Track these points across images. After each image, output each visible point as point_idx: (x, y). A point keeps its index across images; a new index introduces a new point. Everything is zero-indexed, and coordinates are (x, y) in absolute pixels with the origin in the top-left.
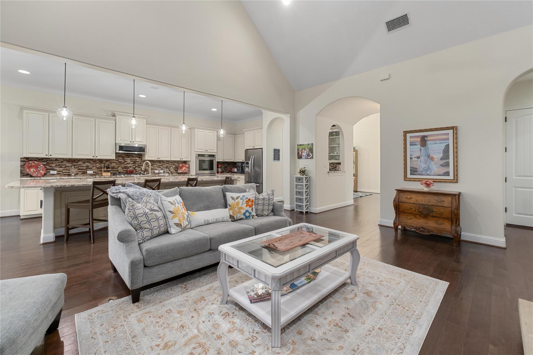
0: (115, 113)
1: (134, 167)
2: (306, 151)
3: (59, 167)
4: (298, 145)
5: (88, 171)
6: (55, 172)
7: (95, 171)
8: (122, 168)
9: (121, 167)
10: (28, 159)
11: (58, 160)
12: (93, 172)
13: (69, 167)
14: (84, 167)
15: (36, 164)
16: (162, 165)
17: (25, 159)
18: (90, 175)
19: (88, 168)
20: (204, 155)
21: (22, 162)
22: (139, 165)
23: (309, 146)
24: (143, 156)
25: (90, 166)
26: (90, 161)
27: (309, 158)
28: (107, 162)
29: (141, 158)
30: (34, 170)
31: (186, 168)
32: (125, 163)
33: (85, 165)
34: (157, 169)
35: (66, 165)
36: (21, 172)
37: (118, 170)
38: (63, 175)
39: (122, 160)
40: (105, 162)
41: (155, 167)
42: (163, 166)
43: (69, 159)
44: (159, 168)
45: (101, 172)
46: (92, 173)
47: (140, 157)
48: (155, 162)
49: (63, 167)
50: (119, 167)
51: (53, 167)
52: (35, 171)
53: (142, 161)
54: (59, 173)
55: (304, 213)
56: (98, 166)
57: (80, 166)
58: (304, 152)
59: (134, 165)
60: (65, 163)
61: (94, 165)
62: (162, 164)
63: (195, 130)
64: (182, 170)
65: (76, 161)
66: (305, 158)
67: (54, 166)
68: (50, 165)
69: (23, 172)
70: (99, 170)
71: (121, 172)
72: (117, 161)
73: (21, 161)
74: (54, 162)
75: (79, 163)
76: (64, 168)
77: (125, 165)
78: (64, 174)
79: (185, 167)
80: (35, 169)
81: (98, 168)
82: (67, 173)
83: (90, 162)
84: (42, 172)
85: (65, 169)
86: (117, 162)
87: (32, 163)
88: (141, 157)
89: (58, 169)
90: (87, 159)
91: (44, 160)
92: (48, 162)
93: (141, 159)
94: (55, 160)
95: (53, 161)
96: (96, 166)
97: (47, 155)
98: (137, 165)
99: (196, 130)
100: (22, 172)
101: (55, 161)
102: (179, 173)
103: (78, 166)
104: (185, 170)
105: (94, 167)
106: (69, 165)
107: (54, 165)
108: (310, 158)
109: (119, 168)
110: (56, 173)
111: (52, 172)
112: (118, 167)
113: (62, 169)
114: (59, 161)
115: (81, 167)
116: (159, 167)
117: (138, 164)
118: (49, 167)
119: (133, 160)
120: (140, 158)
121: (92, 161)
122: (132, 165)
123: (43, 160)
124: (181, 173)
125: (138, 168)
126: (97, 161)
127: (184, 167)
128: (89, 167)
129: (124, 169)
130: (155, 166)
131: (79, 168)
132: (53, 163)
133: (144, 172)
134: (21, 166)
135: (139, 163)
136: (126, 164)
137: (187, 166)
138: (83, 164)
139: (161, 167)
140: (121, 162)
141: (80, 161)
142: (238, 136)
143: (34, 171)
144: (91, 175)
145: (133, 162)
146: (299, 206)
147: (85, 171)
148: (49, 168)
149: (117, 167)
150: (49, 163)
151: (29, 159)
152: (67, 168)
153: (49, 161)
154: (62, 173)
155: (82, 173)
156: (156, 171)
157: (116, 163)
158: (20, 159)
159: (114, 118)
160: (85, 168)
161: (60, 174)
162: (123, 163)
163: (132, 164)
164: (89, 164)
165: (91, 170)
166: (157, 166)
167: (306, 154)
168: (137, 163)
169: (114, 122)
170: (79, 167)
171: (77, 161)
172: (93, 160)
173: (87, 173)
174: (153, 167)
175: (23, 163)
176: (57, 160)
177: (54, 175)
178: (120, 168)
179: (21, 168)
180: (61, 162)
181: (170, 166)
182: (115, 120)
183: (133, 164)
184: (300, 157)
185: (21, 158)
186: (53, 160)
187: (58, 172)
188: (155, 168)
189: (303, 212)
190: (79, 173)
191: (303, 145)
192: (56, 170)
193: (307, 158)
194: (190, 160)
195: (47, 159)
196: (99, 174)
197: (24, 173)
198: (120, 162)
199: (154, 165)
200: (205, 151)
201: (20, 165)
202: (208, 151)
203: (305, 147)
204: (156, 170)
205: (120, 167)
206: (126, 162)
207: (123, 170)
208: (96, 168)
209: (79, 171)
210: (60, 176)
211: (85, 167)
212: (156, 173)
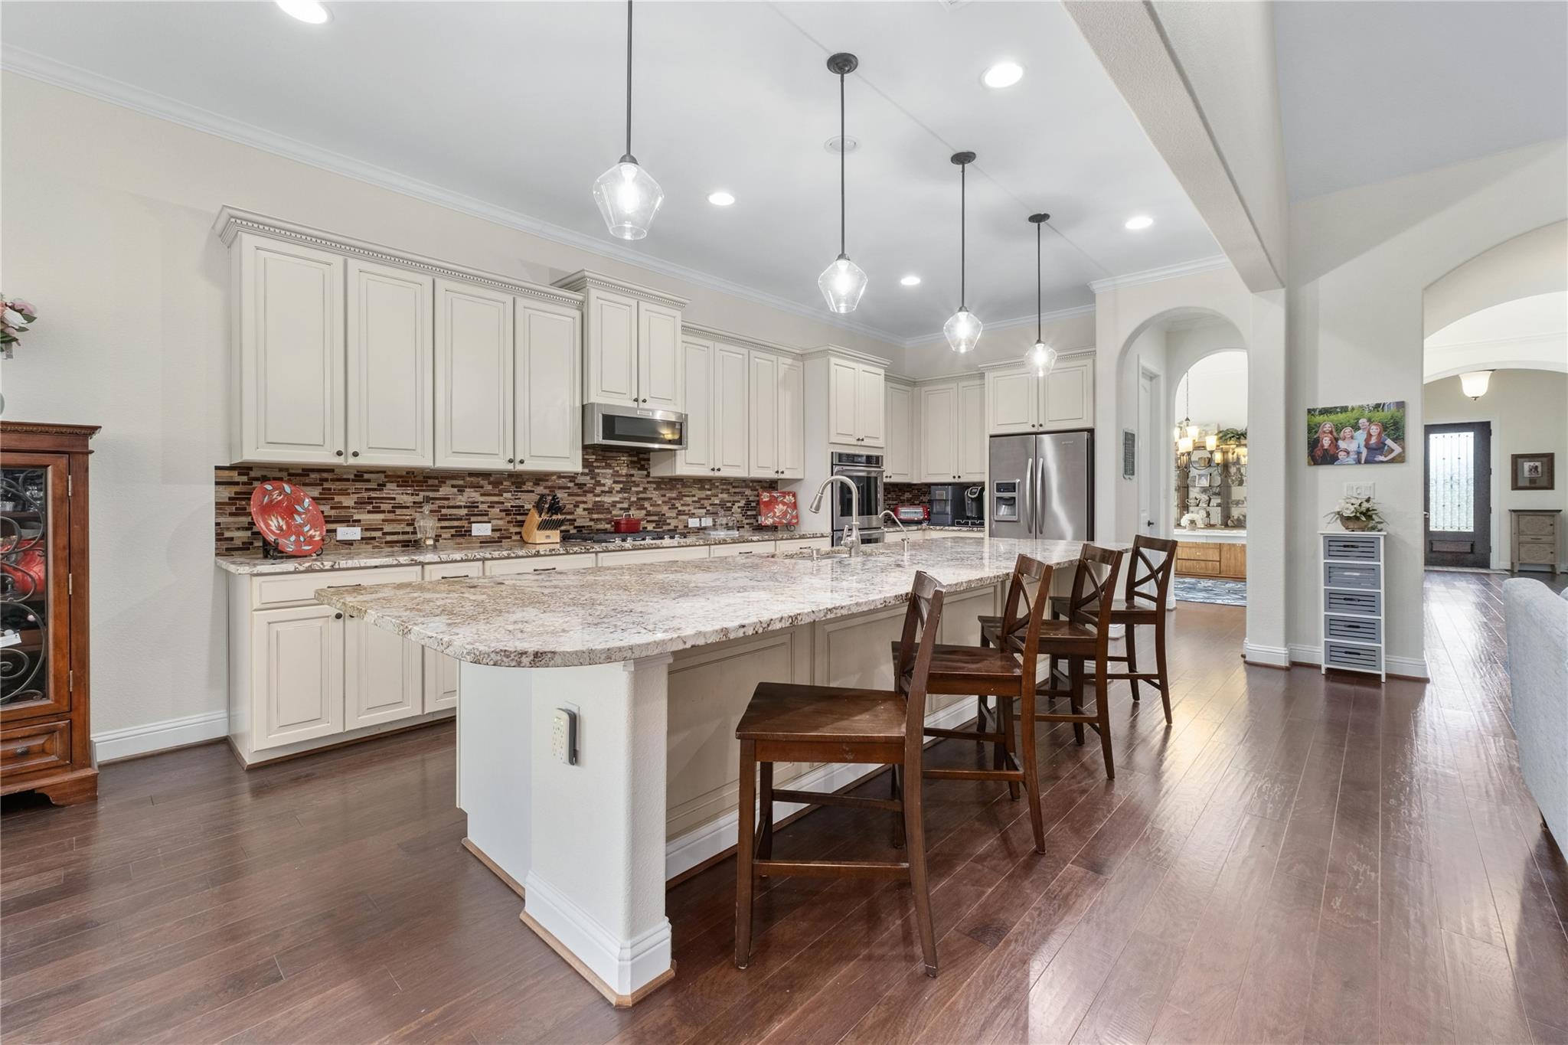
0: (586, 273)
1: (625, 505)
2: (1361, 436)
3: (370, 507)
4: (1309, 411)
5: (473, 525)
6: (354, 533)
7: (500, 522)
8: (586, 512)
9: (586, 506)
10: (247, 474)
11: (366, 476)
12: (493, 530)
13: (408, 507)
14: (460, 507)
15: (287, 494)
16: (708, 498)
17: (235, 474)
18: (481, 542)
19: (474, 512)
20: (854, 456)
21: (221, 488)
22: (641, 495)
23: (1380, 413)
24: (651, 462)
25: (482, 503)
26: (482, 482)
27: (1382, 462)
28: (538, 484)
29: (646, 469)
30: (282, 523)
31: (785, 507)
32: (598, 490)
33: (462, 500)
34: (694, 514)
35: (394, 499)
36: (217, 534)
37: (575, 520)
38: (386, 542)
39: (588, 478)
40: (531, 484)
41: (689, 505)
42: (710, 502)
43: (404, 473)
44: (699, 508)
45: (517, 530)
46: (489, 533)
47: (644, 466)
48: (689, 487)
49: (384, 507)
50: (578, 506)
51: (348, 507)
52: (284, 527)
53: (648, 482)
54: (368, 534)
55: (1383, 679)
56: (508, 505)
57: (446, 503)
58: (1352, 437)
59: (625, 499)
60: (391, 489)
61: (496, 499)
62: (709, 493)
63: (829, 361)
64: (771, 514)
65: (430, 482)
66: (1359, 462)
67: (352, 504)
68: (337, 498)
69: (227, 534)
70: (512, 522)
71: (584, 527)
72: (571, 481)
73: (217, 483)
74: (352, 487)
75: (445, 490)
76: (389, 512)
77: (598, 499)
78: (389, 538)
79: (784, 504)
80: (283, 519)
81: (507, 512)
82: (401, 537)
83: (482, 487)
84: (312, 532)
85: (391, 516)
86: (571, 485)
87: (275, 489)
88: (646, 466)
89: (364, 517)
90: (473, 474)
91: (313, 476)
92: (326, 485)
93: (645, 473)
94: (352, 477)
95: (348, 480)
96: (503, 503)
97: (339, 454)
98: (635, 499)
99: (833, 360)
100: (223, 534)
101: (353, 481)
102: (760, 528)
103: (437, 502)
104: (785, 514)
105: (493, 507)
106: (405, 497)
107: (348, 501)
108: (1392, 461)
109: (577, 510)
110: (360, 539)
111: (345, 533)
112: (575, 506)
113: (381, 516)
114: (368, 481)
115: (448, 507)
116: (698, 505)
117: (638, 493)
118: (332, 508)
119: (621, 479)
120: (642, 468)
121: (486, 482)
122: (618, 499)
123: (308, 475)
124: (774, 528)
125: (638, 511)
126: (505, 483)
127: (778, 505)
128: (478, 507)
129: (595, 516)
130: (689, 500)
131: (444, 511)
132: (344, 493)
133: (654, 525)
134: (217, 504)
135: (642, 489)
136: (599, 496)
137: (789, 499)
138: (455, 495)
139: (706, 503)
140: (585, 485)
141: (445, 483)
142: (926, 388)
143: (280, 528)
144: (485, 542)
145: (621, 486)
146: (1346, 653)
147: (465, 523)
148: (333, 513)
149: (572, 506)
150: (330, 489)
151: (253, 474)
152: (398, 511)
153: (332, 480)
154: (378, 534)
155: (452, 536)
156: (693, 523)
157: (569, 488)
158: (212, 476)
159: (578, 296)
160: (464, 512)
161: (374, 538)
162: (591, 491)
163: (617, 492)
164: (476, 496)
165: (486, 518)
166: (693, 502)
167: (1363, 443)
168: (633, 489)
169: (577, 314)
170: (444, 507)
171: (436, 482)
172: (492, 479)
173: (470, 535)
174: (682, 505)
175: (227, 493)
176: (362, 476)
177: (349, 543)
178: (580, 511)
179: (217, 514)
180: (378, 485)
181: (731, 499)
182: (582, 306)
183: (620, 495)
184: (1322, 456)
185: (217, 468)
186: (345, 477)
187: (366, 530)
188: (689, 508)
189: (1380, 676)
190: (444, 536)
191: (1344, 409)
192: (359, 521)
193: (1367, 462)
194: (802, 477)
195: (325, 475)
196: (510, 538)
197: (232, 539)
198: (581, 484)
199: (685, 499)
200: (856, 443)
201: (212, 500)
202: (863, 443)
203: (1358, 419)
204: (692, 515)
205: (582, 506)
206: (598, 484)
207: (591, 520)
208: (501, 511)
209: (442, 528)
210: (374, 547)
211: (465, 507)
212: (690, 528)
